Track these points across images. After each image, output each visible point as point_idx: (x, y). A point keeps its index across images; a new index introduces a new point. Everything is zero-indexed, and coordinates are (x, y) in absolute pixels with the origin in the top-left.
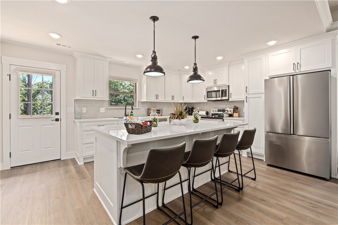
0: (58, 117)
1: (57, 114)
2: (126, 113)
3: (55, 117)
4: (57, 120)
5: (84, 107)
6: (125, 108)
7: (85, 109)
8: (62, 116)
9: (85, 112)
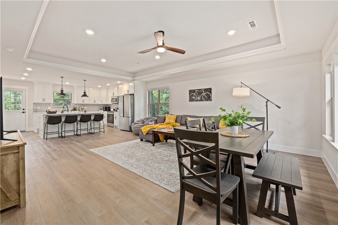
0: (24, 111)
1: (24, 109)
3: (22, 111)
4: (24, 112)
5: (39, 106)
7: (39, 107)
8: (27, 110)
9: (39, 109)
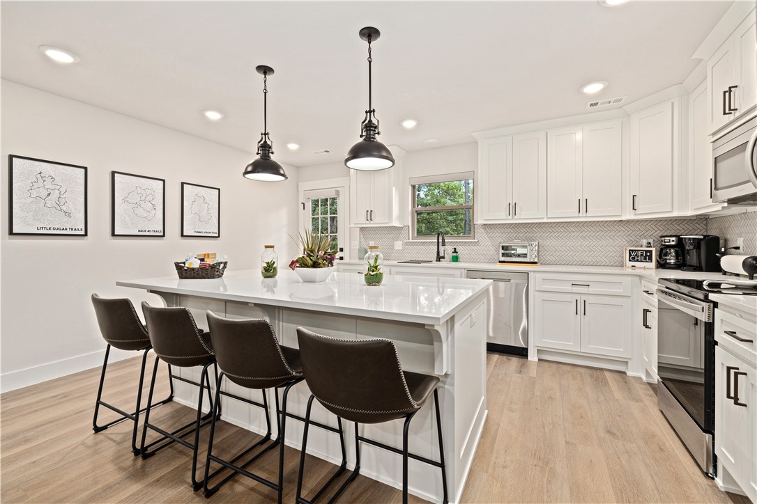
0: (341, 255)
1: (341, 250)
2: (438, 253)
4: (342, 259)
6: (436, 241)
8: (346, 253)
